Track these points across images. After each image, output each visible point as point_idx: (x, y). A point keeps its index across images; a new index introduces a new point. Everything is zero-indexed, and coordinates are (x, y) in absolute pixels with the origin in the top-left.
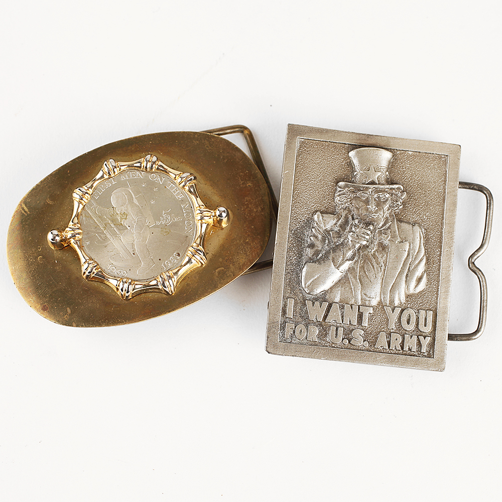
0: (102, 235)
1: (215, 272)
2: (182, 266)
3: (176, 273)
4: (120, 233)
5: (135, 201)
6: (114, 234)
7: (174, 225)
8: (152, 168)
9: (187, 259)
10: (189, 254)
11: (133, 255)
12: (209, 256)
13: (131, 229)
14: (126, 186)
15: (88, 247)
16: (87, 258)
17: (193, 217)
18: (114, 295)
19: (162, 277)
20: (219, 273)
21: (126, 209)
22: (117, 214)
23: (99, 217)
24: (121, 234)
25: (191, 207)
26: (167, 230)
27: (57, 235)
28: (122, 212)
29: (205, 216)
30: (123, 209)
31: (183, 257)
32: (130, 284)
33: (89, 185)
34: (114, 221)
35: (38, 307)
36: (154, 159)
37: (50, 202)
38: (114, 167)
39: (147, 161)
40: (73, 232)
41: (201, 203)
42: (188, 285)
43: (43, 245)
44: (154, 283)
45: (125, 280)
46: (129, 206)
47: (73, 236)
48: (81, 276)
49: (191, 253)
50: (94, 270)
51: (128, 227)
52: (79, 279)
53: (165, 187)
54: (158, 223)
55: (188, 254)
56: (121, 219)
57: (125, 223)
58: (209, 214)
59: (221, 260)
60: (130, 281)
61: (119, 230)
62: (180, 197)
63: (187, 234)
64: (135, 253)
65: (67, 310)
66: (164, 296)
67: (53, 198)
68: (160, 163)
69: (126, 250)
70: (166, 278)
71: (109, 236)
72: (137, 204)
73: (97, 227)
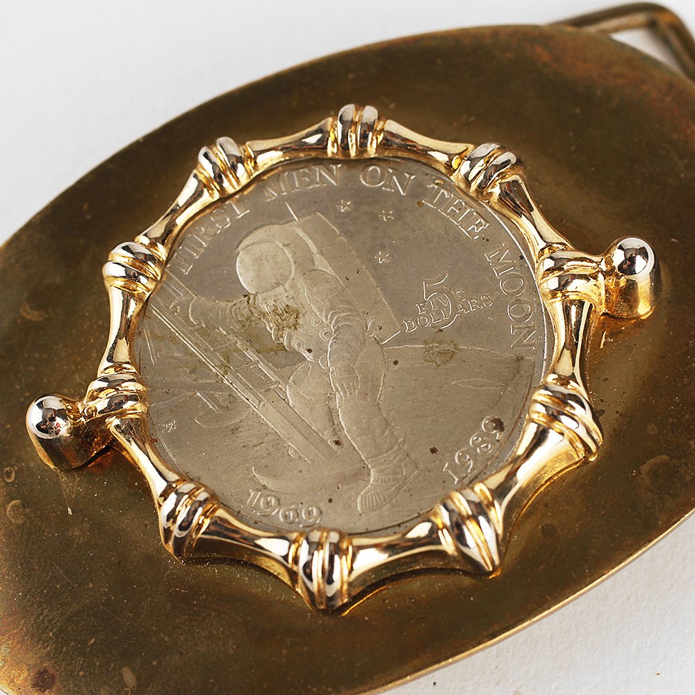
0: (217, 395)
1: (639, 473)
2: (518, 461)
3: (500, 492)
4: (281, 377)
5: (322, 264)
6: (261, 385)
7: (469, 325)
8: (362, 146)
9: (530, 431)
10: (538, 412)
11: (335, 447)
12: (610, 417)
13: (316, 357)
14: (283, 217)
15: (173, 439)
16: (173, 477)
17: (534, 289)
18: (284, 602)
19: (451, 506)
20: (654, 474)
21: (292, 293)
22: (264, 314)
23: (203, 332)
24: (285, 379)
25: (522, 257)
26: (445, 347)
27: (62, 413)
28: (281, 306)
29: (574, 277)
30: (283, 295)
31: (518, 429)
32: (337, 550)
33: (157, 229)
34: (254, 337)
35: (19, 682)
36: (370, 113)
37: (33, 315)
38: (234, 160)
39: (348, 124)
40: (111, 392)
41: (553, 236)
42: (548, 531)
43: (20, 459)
44: (421, 530)
45: (315, 536)
46: (301, 283)
47: (115, 407)
48: (161, 550)
49: (543, 410)
50: (198, 518)
51: (306, 354)
52: (154, 560)
53: (420, 204)
54: (411, 327)
55: (535, 416)
56: (280, 328)
57: (294, 341)
58: (588, 269)
59: (652, 429)
60: (334, 537)
61: (277, 366)
62: (477, 228)
63: (521, 351)
64: (344, 441)
65: (121, 677)
66: (467, 581)
67: (40, 297)
68: (393, 126)
69: (309, 434)
70: (466, 509)
71: (242, 394)
72: (330, 271)
73: (197, 367)
